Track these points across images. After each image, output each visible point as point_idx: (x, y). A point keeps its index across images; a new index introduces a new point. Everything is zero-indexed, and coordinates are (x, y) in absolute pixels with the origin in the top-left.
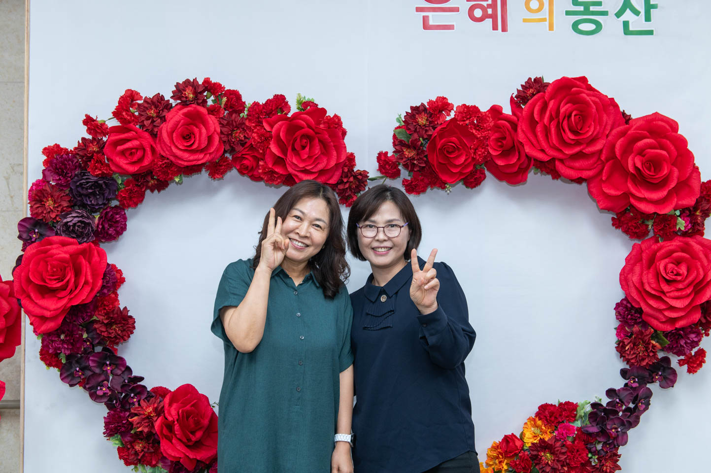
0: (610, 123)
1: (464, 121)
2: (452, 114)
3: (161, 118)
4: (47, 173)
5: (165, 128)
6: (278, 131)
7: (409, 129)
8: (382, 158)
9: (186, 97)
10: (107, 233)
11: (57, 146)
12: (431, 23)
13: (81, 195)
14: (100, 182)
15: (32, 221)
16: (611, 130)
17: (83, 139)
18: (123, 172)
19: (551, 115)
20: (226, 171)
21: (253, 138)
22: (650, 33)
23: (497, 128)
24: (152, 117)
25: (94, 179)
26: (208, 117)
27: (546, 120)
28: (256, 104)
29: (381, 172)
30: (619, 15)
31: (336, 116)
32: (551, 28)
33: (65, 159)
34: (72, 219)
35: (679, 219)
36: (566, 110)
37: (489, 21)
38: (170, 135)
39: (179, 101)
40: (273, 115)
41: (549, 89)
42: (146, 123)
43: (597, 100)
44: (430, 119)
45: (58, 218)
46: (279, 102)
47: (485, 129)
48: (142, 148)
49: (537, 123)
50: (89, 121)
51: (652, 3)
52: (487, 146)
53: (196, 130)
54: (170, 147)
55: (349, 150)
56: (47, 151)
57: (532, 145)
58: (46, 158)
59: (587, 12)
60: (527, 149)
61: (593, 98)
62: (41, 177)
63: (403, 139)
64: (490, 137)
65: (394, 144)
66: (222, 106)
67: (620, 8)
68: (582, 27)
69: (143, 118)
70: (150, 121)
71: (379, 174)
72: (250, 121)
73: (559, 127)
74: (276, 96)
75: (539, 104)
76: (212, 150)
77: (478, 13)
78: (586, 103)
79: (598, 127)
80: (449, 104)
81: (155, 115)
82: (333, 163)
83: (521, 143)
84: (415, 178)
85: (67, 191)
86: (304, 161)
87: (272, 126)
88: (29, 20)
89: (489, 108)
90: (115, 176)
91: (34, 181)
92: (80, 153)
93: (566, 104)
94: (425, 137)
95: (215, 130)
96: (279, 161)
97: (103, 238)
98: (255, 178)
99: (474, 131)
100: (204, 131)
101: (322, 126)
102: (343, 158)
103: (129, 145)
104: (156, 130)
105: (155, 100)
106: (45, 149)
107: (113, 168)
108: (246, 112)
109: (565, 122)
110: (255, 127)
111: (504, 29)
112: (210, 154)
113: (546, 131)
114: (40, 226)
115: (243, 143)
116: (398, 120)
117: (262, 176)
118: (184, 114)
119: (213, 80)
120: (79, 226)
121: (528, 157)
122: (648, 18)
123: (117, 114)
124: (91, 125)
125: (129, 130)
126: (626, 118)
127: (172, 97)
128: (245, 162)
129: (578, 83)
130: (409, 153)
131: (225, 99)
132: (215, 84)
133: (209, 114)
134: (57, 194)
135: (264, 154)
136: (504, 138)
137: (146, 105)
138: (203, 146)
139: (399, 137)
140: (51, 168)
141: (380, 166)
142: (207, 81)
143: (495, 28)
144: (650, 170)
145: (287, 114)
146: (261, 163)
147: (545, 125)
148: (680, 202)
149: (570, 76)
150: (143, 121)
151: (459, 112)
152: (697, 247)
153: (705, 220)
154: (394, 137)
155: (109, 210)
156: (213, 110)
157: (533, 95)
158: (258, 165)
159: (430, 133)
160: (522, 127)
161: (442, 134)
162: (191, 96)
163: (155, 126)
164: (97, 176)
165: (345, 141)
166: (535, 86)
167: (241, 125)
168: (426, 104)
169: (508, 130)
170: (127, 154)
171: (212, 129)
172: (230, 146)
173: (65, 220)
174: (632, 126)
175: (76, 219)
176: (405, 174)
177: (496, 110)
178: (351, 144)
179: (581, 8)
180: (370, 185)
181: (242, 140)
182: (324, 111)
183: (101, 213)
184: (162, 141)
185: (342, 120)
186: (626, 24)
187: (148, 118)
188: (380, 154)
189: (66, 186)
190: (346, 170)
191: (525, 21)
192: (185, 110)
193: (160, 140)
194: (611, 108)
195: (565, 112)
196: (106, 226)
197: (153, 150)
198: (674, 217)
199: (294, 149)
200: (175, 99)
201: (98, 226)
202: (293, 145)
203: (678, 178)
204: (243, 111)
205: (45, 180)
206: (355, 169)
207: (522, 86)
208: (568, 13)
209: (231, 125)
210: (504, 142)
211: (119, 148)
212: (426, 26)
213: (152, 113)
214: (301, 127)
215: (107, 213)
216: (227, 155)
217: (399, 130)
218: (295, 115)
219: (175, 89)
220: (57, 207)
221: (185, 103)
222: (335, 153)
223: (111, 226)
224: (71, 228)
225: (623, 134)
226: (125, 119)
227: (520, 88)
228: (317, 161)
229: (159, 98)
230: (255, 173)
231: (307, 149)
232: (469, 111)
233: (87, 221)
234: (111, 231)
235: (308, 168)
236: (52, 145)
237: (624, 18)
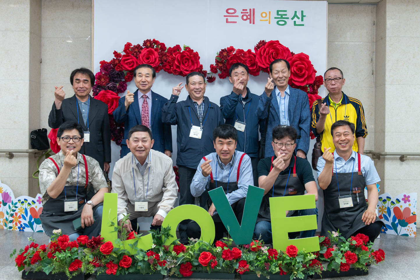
0: (286, 56)
1: (239, 54)
2: (235, 52)
3: (139, 52)
4: (102, 70)
5: (141, 56)
6: (178, 57)
7: (220, 57)
8: (212, 66)
9: (147, 45)
10: (121, 90)
11: (104, 61)
12: (229, 21)
13: (113, 77)
14: (119, 73)
15: (97, 86)
16: (287, 58)
17: (113, 59)
18: (127, 70)
19: (267, 53)
20: (160, 70)
21: (169, 59)
22: (303, 25)
23: (249, 57)
24: (137, 52)
25: (117, 72)
26: (155, 52)
27: (265, 55)
28: (170, 48)
29: (211, 71)
30: (292, 19)
31: (196, 52)
32: (269, 23)
33: (108, 66)
34: (110, 85)
35: (309, 88)
36: (272, 51)
37: (248, 20)
38: (143, 58)
39: (145, 47)
40: (176, 52)
41: (266, 44)
42: (134, 54)
43: (282, 48)
44: (228, 54)
45: (105, 85)
46: (178, 47)
47: (246, 57)
48: (133, 62)
49: (262, 55)
50: (115, 53)
51: (304, 15)
52: (246, 63)
53: (151, 56)
54: (142, 62)
55: (201, 64)
56: (101, 63)
57: (261, 63)
58: (101, 65)
59: (282, 18)
60: (259, 64)
61: (281, 48)
62: (99, 71)
63: (218, 60)
64: (247, 60)
65: (216, 62)
66: (159, 48)
67: (293, 16)
68: (280, 23)
69: (133, 52)
70: (136, 53)
71: (211, 72)
72: (168, 53)
73: (269, 57)
74: (177, 45)
75: (263, 49)
76: (156, 63)
77: (245, 18)
78: (278, 49)
79: (282, 57)
80: (234, 49)
81: (137, 51)
82: (195, 68)
83: (257, 62)
84: (222, 73)
85: (108, 76)
86: (186, 67)
87: (176, 56)
88: (93, 18)
89: (247, 50)
90: (124, 71)
91: (97, 73)
92: (113, 63)
93: (271, 49)
94: (226, 59)
95: (157, 57)
96: (178, 67)
97: (120, 92)
98: (170, 73)
99: (242, 58)
100: (154, 57)
101: (192, 55)
102: (199, 66)
103: (129, 61)
104: (138, 56)
105: (137, 46)
106: (100, 62)
107: (123, 69)
108: (167, 51)
109: (271, 55)
110: (170, 56)
111: (253, 23)
112: (155, 64)
113: (265, 58)
114: (99, 88)
115: (166, 61)
116: (217, 54)
117: (172, 72)
118: (147, 51)
119: (156, 40)
120: (112, 87)
121: (259, 67)
122: (302, 20)
123: (125, 51)
124: (116, 54)
125: (129, 56)
126: (292, 54)
127: (143, 45)
128: (166, 67)
129: (276, 42)
130: (220, 65)
131: (160, 46)
132: (157, 41)
133: (155, 51)
134: (105, 77)
135: (173, 65)
136: (252, 60)
137: (134, 48)
138: (153, 62)
139: (217, 59)
140: (103, 68)
141: (211, 69)
142: (154, 40)
143: (250, 23)
144: (299, 72)
145: (180, 51)
146: (172, 67)
147: (265, 57)
148: (308, 83)
149: (273, 40)
150: (133, 53)
151: (237, 52)
152: (314, 98)
153: (318, 89)
154: (216, 59)
155: (122, 82)
156: (156, 50)
157: (262, 46)
158: (171, 68)
159: (227, 58)
160: (257, 57)
161: (231, 59)
162: (149, 45)
163: (137, 55)
164: (118, 71)
165: (199, 60)
166: (262, 43)
167: (165, 55)
168: (226, 49)
169: (253, 58)
170: (128, 64)
171: (156, 56)
172: (161, 61)
173: (108, 85)
174: (294, 57)
175: (112, 85)
176: (219, 72)
177: (249, 51)
178: (201, 62)
179: (280, 16)
180: (208, 76)
181: (165, 60)
182: (192, 51)
183: (119, 84)
184: (140, 60)
185: (199, 54)
186: (295, 22)
187: (135, 52)
188: (211, 65)
189: (108, 74)
190: (200, 70)
191: (261, 20)
192: (147, 50)
193: (139, 59)
194: (287, 51)
195: (271, 52)
196: (121, 88)
197: (137, 62)
198: (307, 87)
199: (183, 63)
200: (144, 46)
201: (118, 88)
202: (182, 62)
203: (308, 74)
204: (165, 50)
205: (101, 72)
206: (203, 70)
207: (258, 43)
208: (275, 18)
209: (162, 55)
210: (252, 62)
211: (126, 62)
212: (227, 22)
213: (136, 50)
214: (185, 56)
215: (121, 83)
216: (160, 65)
217: (217, 57)
218: (183, 52)
219: (144, 42)
220: (105, 81)
221: (147, 47)
222: (196, 64)
223: (122, 88)
224: (110, 88)
225: (291, 59)
226: (128, 52)
227: (258, 44)
228: (190, 67)
229: (139, 45)
230: (170, 71)
231: (187, 63)
232: (240, 51)
233: (115, 86)
234: (122, 89)
235: (187, 69)
236: (103, 60)
237: (294, 20)
